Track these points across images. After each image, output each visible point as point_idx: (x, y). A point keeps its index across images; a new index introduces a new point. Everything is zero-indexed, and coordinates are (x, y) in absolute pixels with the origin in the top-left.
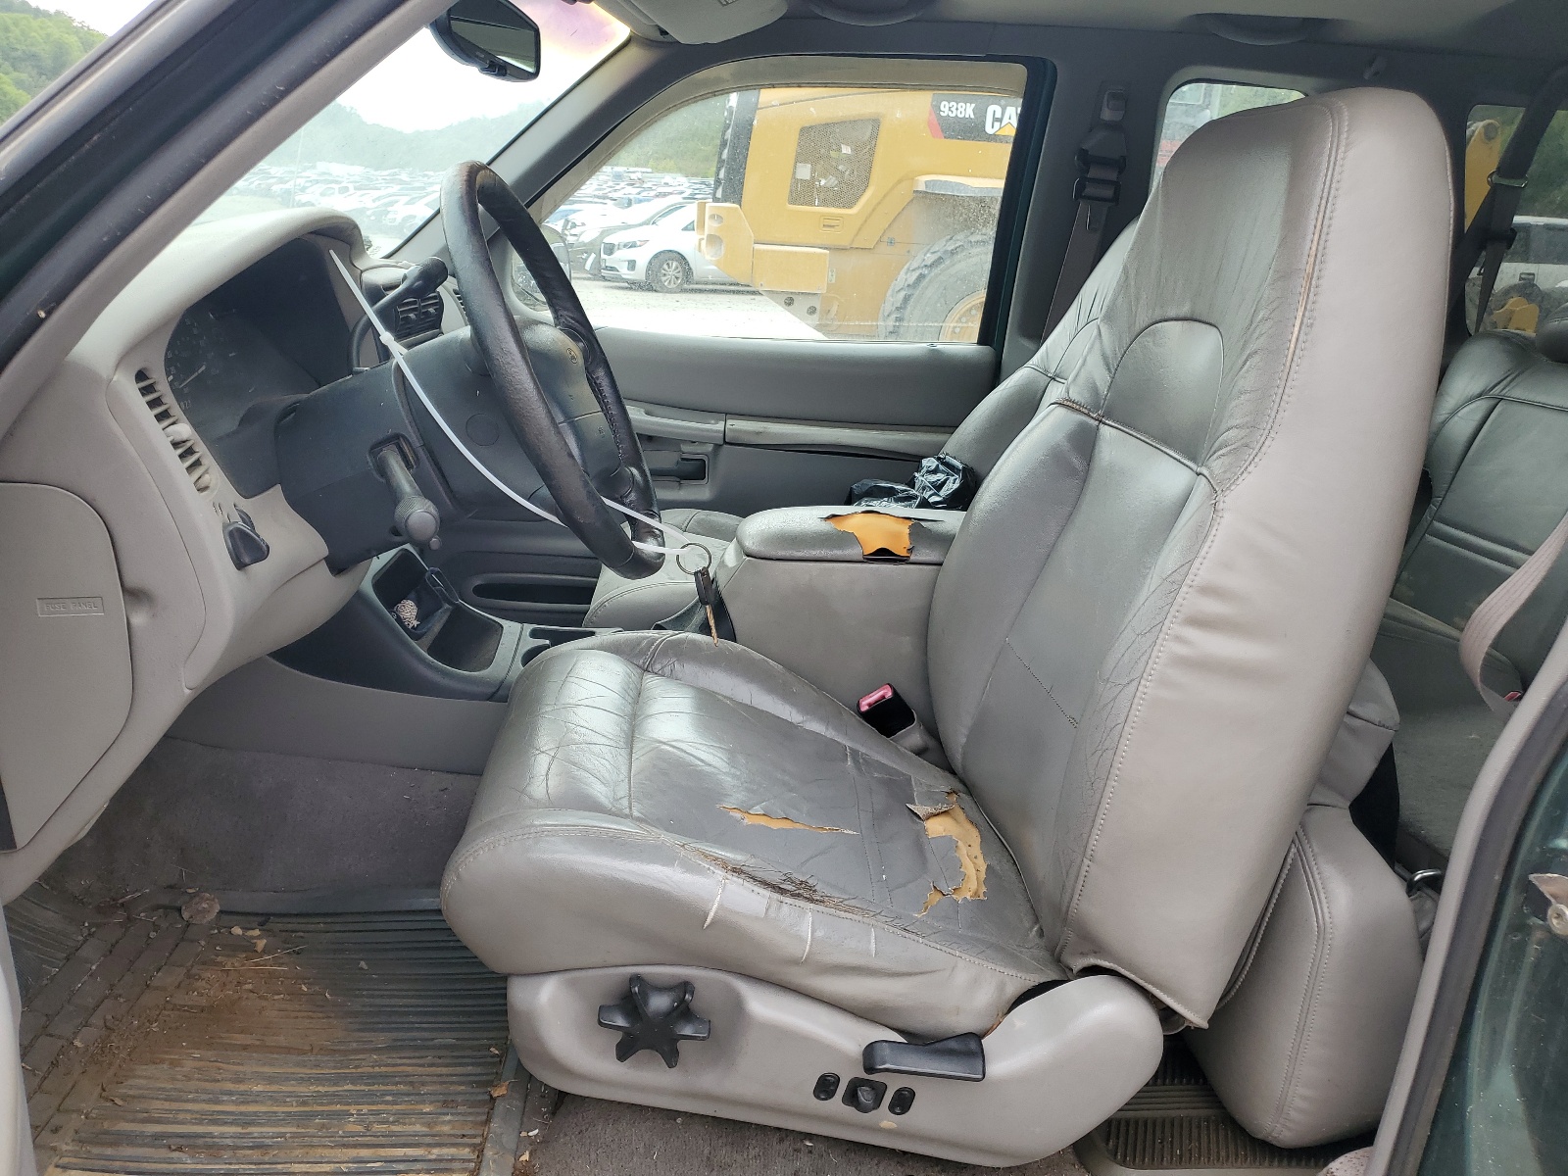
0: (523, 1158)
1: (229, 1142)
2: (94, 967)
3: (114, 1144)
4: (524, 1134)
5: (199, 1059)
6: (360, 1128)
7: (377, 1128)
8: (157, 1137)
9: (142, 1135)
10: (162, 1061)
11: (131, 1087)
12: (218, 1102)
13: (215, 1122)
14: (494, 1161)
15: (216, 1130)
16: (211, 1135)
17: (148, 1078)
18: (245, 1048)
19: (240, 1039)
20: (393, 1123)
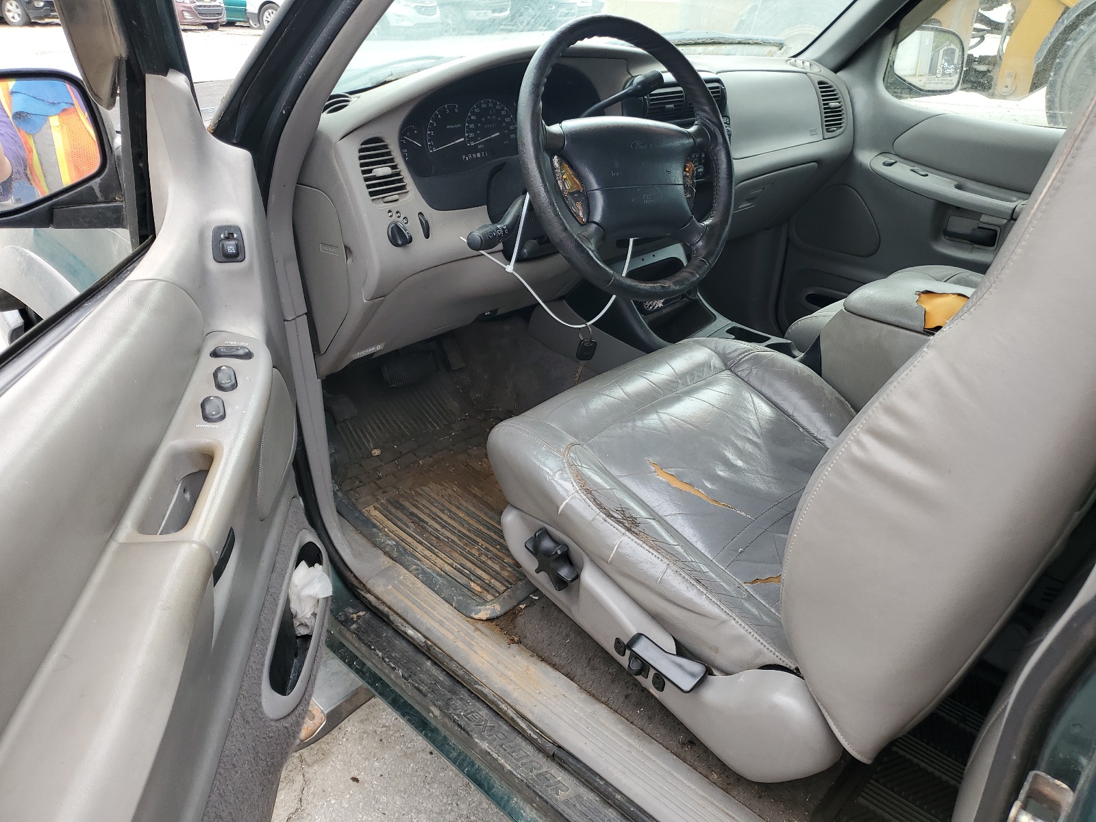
0: (521, 606)
1: (430, 529)
2: (453, 434)
3: (397, 508)
4: (531, 596)
5: (454, 491)
6: (477, 554)
7: (483, 558)
8: (412, 514)
9: (408, 510)
10: (443, 485)
11: (423, 490)
12: (443, 511)
13: (433, 519)
14: (504, 598)
15: (431, 522)
16: (427, 523)
17: (432, 489)
18: (475, 496)
19: (476, 491)
20: (490, 558)
